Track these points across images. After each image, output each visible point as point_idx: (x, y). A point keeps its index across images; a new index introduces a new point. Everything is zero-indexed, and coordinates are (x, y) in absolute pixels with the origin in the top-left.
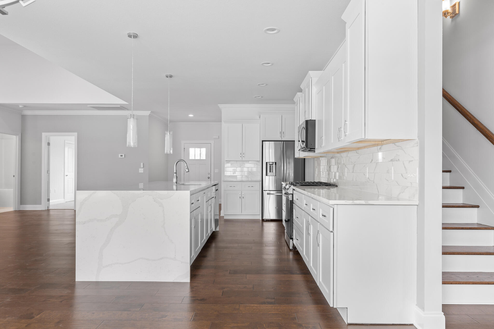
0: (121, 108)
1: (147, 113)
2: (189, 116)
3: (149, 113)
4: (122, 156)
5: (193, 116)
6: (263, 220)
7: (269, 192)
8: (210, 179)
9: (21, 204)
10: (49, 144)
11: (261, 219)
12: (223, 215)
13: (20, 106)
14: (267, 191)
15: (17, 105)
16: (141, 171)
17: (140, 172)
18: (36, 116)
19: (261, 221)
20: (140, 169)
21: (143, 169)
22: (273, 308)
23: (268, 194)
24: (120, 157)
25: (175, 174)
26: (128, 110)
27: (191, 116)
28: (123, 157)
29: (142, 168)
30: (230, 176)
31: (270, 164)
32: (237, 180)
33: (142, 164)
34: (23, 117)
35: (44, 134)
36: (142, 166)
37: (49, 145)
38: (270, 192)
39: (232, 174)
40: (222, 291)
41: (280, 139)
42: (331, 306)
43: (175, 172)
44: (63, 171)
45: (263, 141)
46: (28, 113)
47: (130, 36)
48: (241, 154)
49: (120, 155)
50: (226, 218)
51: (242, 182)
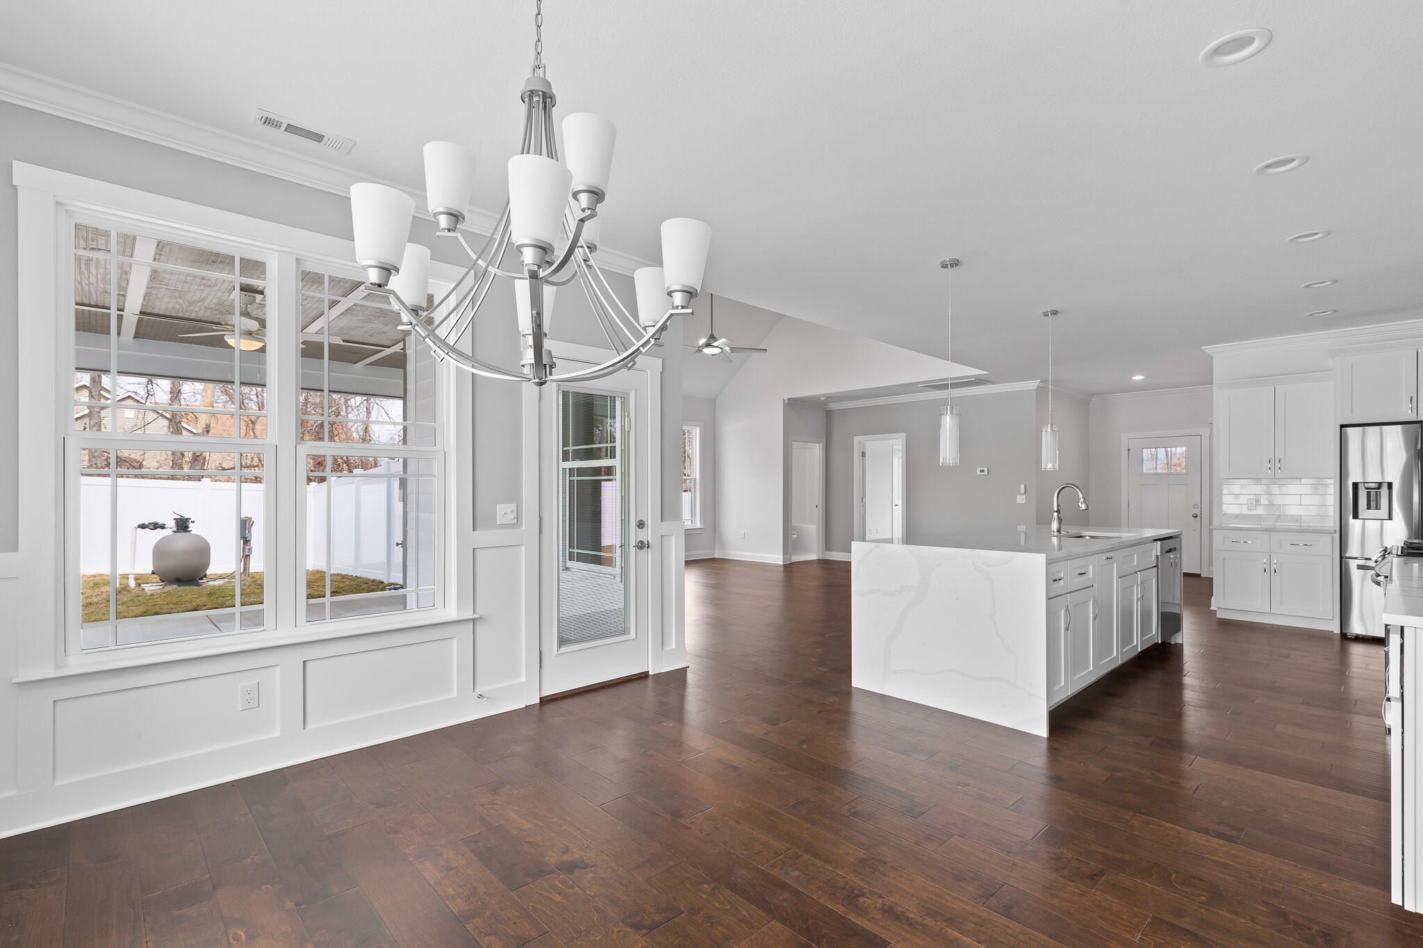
0: (978, 381)
1: (1033, 385)
2: (1134, 378)
3: (1037, 384)
4: (982, 471)
5: (1143, 377)
6: (1344, 637)
7: (1361, 562)
8: (1199, 518)
9: (827, 550)
10: (863, 454)
11: (1338, 631)
12: (1216, 609)
13: (822, 399)
14: (1356, 558)
15: (818, 397)
16: (1021, 499)
17: (1018, 502)
18: (845, 411)
19: (1339, 637)
20: (1018, 497)
21: (1024, 496)
22: (1226, 849)
23: (1360, 567)
24: (979, 473)
25: (1056, 514)
26: (992, 383)
27: (1138, 378)
28: (986, 472)
29: (1023, 494)
30: (1238, 516)
31: (1367, 488)
32: (1263, 526)
33: (1022, 487)
34: (829, 414)
35: (856, 439)
36: (1022, 491)
37: (865, 456)
38: (1365, 563)
39: (1245, 511)
40: (1110, 774)
41: (1414, 419)
42: (1393, 902)
43: (1055, 509)
44: (890, 498)
45: (1342, 426)
46: (834, 406)
47: (944, 266)
48: (1272, 461)
49: (979, 469)
50: (1220, 615)
51: (1271, 533)
